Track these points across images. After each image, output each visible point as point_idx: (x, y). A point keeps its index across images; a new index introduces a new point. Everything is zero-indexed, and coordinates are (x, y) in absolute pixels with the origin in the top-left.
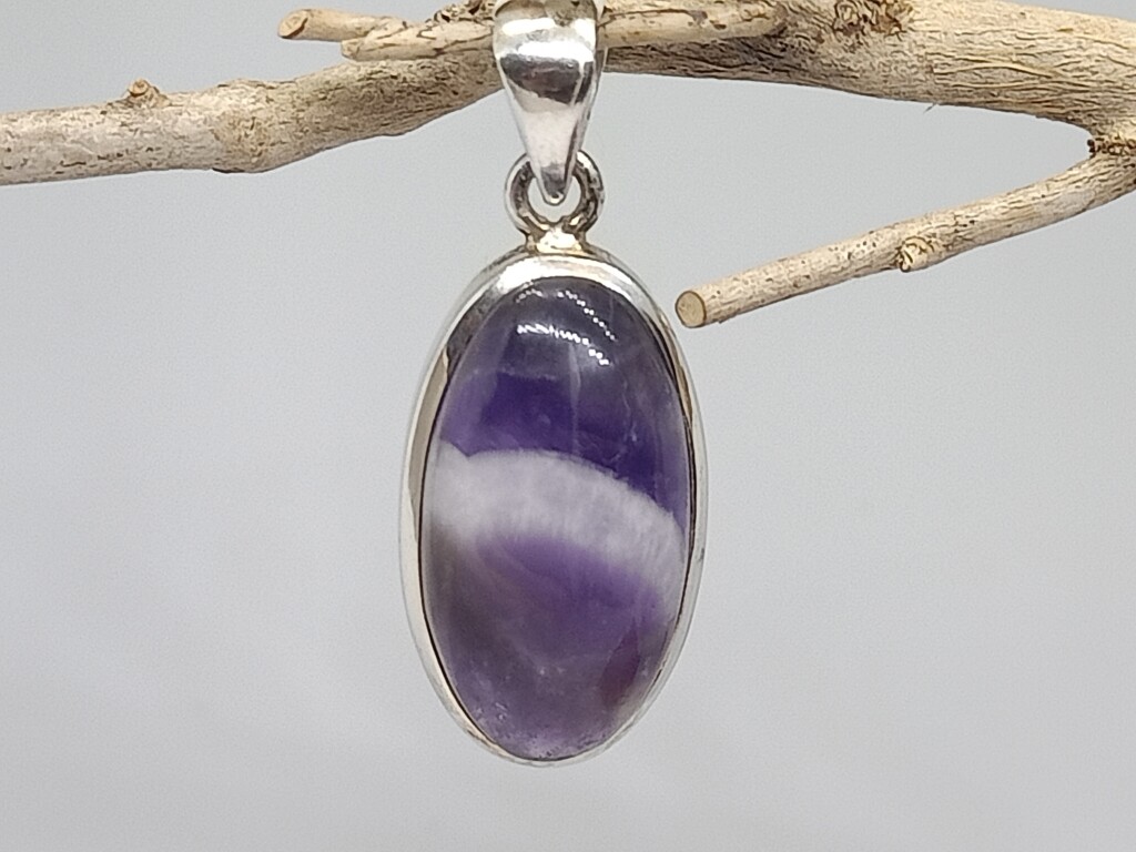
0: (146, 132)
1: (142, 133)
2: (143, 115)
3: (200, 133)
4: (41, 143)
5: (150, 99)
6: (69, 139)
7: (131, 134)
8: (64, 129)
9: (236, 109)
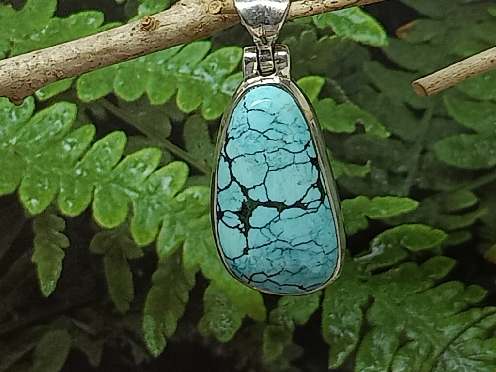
0: (154, 41)
1: (151, 42)
2: (150, 34)
3: (178, 36)
4: (106, 55)
5: (152, 26)
6: (118, 51)
7: (147, 43)
8: (115, 46)
9: (192, 21)
